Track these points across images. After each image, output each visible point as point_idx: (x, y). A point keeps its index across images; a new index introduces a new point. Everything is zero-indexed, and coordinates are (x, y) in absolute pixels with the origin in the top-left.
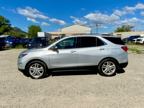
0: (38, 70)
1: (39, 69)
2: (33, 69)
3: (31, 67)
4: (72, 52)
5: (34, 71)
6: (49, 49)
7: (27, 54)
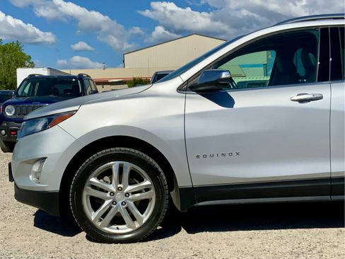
0: (127, 194)
1: (130, 188)
2: (102, 190)
3: (93, 180)
4: (301, 101)
5: (107, 202)
6: (180, 89)
7: (71, 114)
